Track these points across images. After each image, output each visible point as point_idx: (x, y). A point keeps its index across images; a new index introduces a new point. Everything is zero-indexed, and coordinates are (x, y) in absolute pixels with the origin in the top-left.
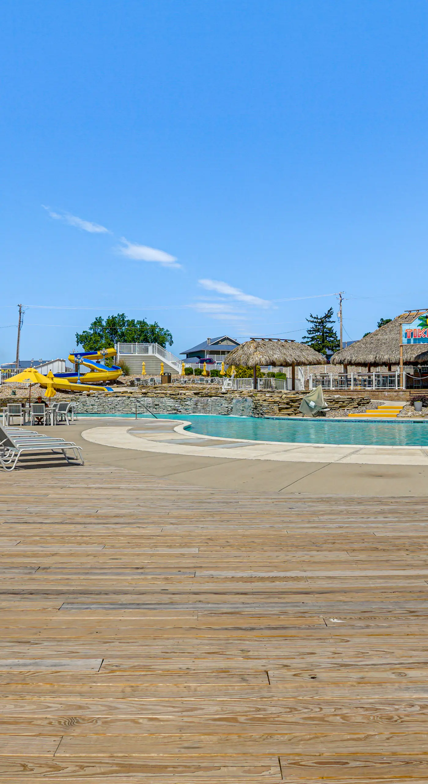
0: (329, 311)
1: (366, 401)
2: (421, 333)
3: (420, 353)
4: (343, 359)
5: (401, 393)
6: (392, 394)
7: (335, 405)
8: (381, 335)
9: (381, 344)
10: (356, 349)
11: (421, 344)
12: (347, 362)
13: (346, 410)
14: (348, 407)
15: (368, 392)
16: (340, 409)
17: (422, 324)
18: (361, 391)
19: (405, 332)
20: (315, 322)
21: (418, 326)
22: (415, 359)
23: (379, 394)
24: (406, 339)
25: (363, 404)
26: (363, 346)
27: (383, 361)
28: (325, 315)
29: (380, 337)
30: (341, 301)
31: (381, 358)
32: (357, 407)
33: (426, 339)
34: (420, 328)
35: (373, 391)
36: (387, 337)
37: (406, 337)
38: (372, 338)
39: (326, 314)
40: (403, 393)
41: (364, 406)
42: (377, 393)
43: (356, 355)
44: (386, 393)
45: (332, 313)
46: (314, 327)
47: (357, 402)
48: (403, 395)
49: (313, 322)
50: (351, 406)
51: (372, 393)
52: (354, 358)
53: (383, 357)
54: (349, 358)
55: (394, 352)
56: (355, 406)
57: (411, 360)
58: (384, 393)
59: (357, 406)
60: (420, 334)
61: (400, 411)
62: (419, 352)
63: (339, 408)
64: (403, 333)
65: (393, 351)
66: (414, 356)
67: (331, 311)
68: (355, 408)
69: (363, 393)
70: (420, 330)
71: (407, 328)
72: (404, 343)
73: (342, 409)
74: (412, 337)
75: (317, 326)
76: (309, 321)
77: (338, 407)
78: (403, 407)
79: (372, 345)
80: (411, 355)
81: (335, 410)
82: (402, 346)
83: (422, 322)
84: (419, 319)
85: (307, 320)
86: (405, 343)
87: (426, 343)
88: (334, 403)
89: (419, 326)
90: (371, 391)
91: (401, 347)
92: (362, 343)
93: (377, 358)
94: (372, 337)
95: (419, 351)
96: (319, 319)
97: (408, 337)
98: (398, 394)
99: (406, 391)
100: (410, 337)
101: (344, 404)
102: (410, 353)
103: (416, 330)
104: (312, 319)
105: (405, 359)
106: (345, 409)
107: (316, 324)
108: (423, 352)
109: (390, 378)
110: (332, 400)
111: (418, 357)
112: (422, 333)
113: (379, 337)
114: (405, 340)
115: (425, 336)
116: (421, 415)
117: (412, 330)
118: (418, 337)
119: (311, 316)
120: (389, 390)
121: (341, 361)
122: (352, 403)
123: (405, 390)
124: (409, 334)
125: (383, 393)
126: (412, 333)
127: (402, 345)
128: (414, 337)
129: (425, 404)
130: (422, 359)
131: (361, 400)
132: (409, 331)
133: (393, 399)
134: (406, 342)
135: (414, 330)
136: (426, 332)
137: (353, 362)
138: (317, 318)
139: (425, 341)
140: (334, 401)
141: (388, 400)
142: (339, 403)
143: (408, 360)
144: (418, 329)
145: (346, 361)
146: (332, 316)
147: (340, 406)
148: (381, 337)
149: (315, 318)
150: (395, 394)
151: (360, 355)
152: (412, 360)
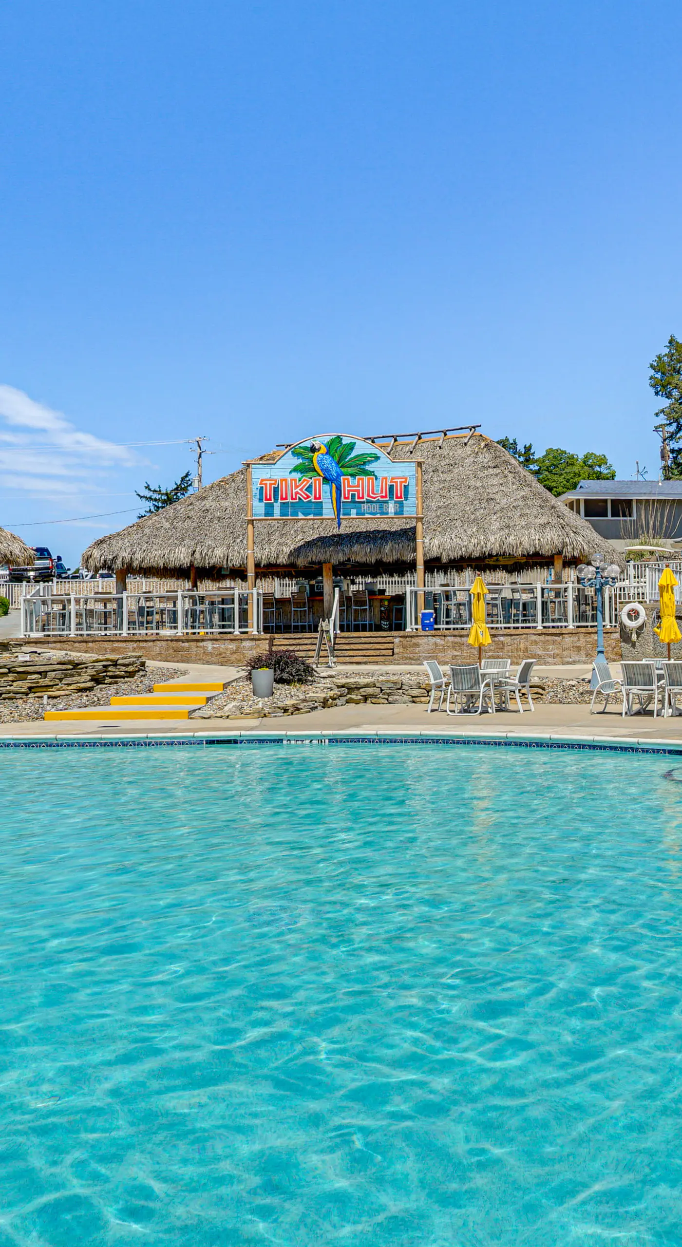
0: (183, 479)
1: (123, 668)
2: (298, 490)
3: (302, 543)
4: (111, 557)
5: (247, 644)
6: (223, 646)
7: (15, 684)
8: (213, 500)
9: (211, 521)
10: (147, 531)
11: (299, 517)
12: (120, 566)
13: (45, 697)
14: (58, 690)
15: (164, 643)
16: (31, 695)
17: (301, 467)
18: (146, 641)
19: (259, 486)
20: (156, 500)
21: (291, 472)
22: (289, 558)
23: (189, 648)
24: (262, 504)
25: (111, 677)
26: (167, 525)
27: (212, 562)
28: (176, 486)
29: (212, 504)
30: (200, 456)
31: (206, 554)
32: (90, 689)
33: (309, 504)
34: (297, 476)
35: (176, 640)
36: (227, 504)
37: (261, 500)
38: (190, 507)
39: (176, 484)
40: (253, 643)
41: (116, 683)
42: (186, 644)
43: (144, 548)
44: (209, 646)
45: (190, 483)
46: (153, 510)
47: (90, 671)
48: (251, 649)
49: (150, 499)
50: (69, 685)
51: (174, 644)
52: (138, 556)
53: (213, 552)
54: (125, 555)
55: (238, 540)
56: (82, 685)
57: (279, 561)
58: (204, 644)
59: (89, 684)
60: (297, 493)
61: (209, 699)
62: (299, 540)
63: (27, 694)
64: (255, 488)
65: (238, 537)
66: (287, 550)
67: (187, 479)
68: (80, 690)
69: (150, 644)
70: (295, 480)
71: (264, 477)
72: (256, 515)
73: (37, 695)
74: (276, 500)
75: (158, 508)
76: (141, 497)
77: (23, 690)
78: (225, 686)
79: (188, 523)
80: (280, 548)
81: (10, 699)
82: (251, 522)
83: (300, 461)
84: (293, 453)
85: (139, 495)
86: (260, 515)
87: (311, 516)
88: (11, 677)
89: (295, 470)
90: (172, 640)
91: (250, 526)
92: (164, 518)
93: (197, 555)
94: (191, 504)
95: (299, 537)
96: (162, 494)
97: (266, 499)
98: (238, 648)
99: (259, 640)
100: (270, 499)
101: (46, 681)
102: (276, 542)
103: (286, 480)
104: (148, 494)
105: (264, 557)
106: (42, 697)
107: (156, 504)
108: (309, 539)
109: (221, 606)
110: (6, 670)
111: (298, 551)
112: (301, 490)
113: (208, 504)
114: (259, 508)
115: (308, 497)
116: (259, 712)
117: (276, 481)
118: (292, 499)
119: (146, 487)
120: (218, 637)
121: (105, 561)
122: (72, 676)
123: (257, 637)
124: (269, 492)
125: (201, 644)
126: (276, 490)
127: (253, 520)
128: (282, 499)
129: (285, 676)
130: (306, 556)
131: (105, 666)
132: (268, 482)
133: (225, 660)
134: (263, 511)
135: (282, 480)
136: (310, 486)
137: (136, 564)
138: (159, 492)
139: (308, 511)
140: (10, 672)
141: (215, 664)
142: (29, 677)
143: (272, 561)
144: (292, 480)
145: (119, 562)
146: (189, 488)
147: (30, 688)
148: (214, 504)
149: (155, 491)
150: (232, 646)
151: (155, 547)
152: (283, 560)
